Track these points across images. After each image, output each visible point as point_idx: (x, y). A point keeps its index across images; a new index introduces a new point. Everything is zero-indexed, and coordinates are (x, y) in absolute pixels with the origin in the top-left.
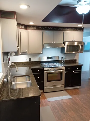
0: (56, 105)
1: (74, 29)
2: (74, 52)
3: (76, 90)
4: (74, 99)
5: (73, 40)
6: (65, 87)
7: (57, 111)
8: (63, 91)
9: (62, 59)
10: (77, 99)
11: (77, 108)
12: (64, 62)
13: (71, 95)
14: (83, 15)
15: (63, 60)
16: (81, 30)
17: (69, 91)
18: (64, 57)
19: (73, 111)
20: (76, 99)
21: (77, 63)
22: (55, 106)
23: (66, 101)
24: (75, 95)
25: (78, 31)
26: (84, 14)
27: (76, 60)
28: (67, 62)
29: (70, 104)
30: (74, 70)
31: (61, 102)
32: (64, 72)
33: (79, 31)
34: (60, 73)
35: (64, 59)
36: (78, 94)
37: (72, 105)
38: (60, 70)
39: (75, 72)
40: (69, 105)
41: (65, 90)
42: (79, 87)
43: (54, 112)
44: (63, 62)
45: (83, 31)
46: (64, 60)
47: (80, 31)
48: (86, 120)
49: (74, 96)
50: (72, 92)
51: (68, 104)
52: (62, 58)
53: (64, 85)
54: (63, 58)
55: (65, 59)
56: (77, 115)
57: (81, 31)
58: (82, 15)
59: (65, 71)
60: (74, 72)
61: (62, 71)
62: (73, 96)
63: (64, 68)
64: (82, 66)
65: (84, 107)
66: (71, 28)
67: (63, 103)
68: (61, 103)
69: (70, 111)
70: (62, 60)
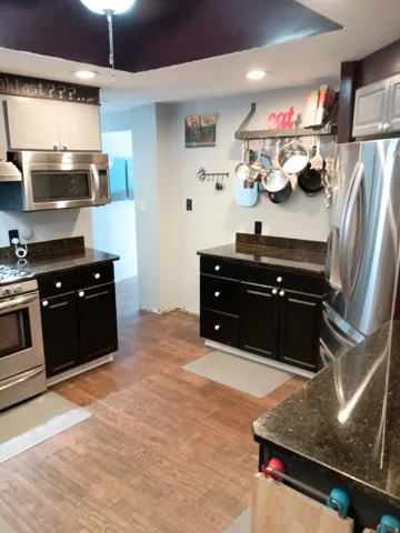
0: (22, 479)
1: (57, 90)
2: (61, 204)
3: (103, 373)
4: (103, 419)
5: (57, 144)
6: (50, 374)
7: (31, 507)
8: (40, 399)
9: (15, 241)
10: (113, 414)
11: (122, 453)
12: (25, 253)
13: (83, 405)
14: (110, 19)
15: (19, 245)
16: (89, 100)
17: (71, 386)
18: (23, 230)
19: (110, 473)
20: (110, 415)
21: (87, 253)
22: (16, 489)
23: (69, 442)
24: (101, 397)
25: (74, 100)
26: (111, 12)
27: (80, 240)
28: (38, 252)
29: (90, 448)
30: (81, 288)
31: (43, 456)
32: (37, 301)
33: (81, 101)
34: (17, 312)
35: (24, 242)
36: (113, 387)
37: (99, 449)
38: (12, 297)
39: (86, 293)
40: (87, 455)
41: (50, 388)
42: (110, 357)
43: (19, 520)
44: (21, 253)
45: (96, 102)
46: (23, 246)
47: (85, 102)
48: (172, 492)
49: (99, 401)
50: (87, 390)
51: (81, 450)
52: (13, 234)
53: (43, 367)
54: (17, 236)
55: (27, 239)
56: (133, 487)
57: (90, 103)
58: (105, 17)
59: (42, 297)
60: (81, 294)
61: (24, 303)
62: (93, 405)
63: (34, 285)
64: (115, 263)
65: (154, 439)
66: (40, 85)
67: (56, 454)
68: (47, 457)
69: (99, 480)
70: (12, 245)
